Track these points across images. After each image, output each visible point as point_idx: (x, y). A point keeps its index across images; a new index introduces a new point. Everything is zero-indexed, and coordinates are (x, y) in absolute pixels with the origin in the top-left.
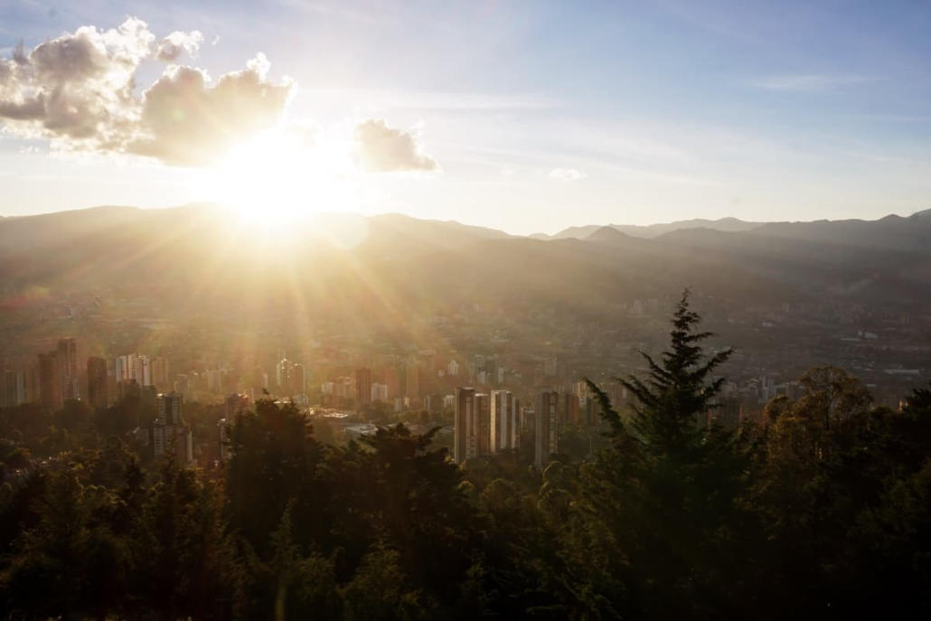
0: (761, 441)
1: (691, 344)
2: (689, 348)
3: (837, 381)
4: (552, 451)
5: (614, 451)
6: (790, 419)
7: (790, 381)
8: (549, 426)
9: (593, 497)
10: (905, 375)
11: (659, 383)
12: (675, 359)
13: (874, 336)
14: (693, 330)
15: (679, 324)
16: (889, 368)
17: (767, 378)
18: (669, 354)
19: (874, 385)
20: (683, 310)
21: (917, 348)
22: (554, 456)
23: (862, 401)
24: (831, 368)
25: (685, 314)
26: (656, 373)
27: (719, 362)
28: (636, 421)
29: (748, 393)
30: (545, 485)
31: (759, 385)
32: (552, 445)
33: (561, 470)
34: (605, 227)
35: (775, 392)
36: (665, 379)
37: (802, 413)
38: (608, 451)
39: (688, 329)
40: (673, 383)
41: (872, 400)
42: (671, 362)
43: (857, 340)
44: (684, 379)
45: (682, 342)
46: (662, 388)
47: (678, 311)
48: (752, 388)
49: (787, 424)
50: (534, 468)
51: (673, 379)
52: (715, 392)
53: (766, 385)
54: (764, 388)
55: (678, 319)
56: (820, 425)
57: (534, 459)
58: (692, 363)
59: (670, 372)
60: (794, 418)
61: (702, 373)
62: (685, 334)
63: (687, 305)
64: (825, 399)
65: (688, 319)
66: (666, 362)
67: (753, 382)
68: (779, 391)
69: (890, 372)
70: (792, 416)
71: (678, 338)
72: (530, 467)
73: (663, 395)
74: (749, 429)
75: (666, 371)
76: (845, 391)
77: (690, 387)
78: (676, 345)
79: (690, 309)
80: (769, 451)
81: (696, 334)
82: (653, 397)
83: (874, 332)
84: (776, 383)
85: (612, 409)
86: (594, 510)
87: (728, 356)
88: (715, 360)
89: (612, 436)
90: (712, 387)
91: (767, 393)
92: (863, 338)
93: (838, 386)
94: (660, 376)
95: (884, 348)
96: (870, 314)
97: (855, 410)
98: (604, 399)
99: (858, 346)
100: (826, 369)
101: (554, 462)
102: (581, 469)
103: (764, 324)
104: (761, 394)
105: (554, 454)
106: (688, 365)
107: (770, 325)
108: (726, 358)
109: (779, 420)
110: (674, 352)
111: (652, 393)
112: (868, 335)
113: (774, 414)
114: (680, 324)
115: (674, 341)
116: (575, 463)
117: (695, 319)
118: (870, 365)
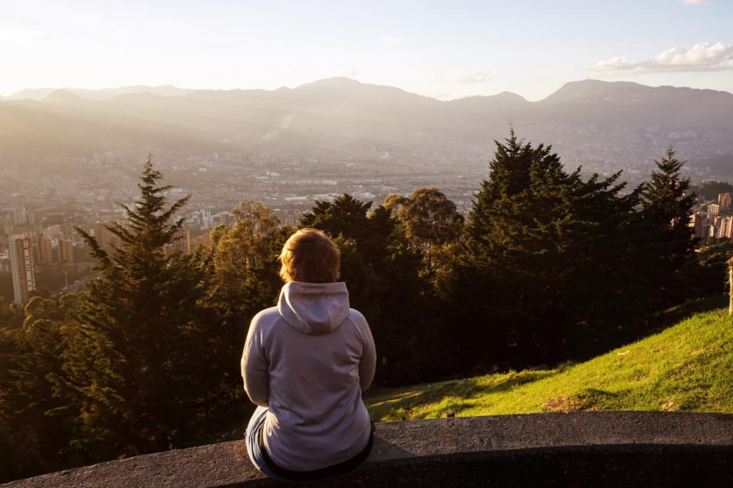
0: (210, 259)
1: (157, 195)
2: (156, 198)
3: (257, 211)
4: (30, 289)
5: (105, 280)
6: (227, 241)
7: (222, 211)
8: (25, 268)
9: (91, 318)
10: (297, 200)
11: (136, 226)
12: (146, 207)
13: (277, 175)
14: (157, 184)
15: (146, 180)
16: (288, 197)
17: (206, 210)
18: (141, 203)
19: (279, 210)
20: (149, 170)
21: (304, 182)
22: (33, 293)
23: (273, 223)
24: (252, 202)
25: (151, 173)
26: (133, 219)
27: (179, 206)
28: (115, 255)
29: (193, 223)
30: (28, 318)
31: (201, 216)
32: (29, 283)
33: (42, 303)
34: (60, 90)
35: (212, 220)
36: (140, 222)
37: (236, 235)
38: (100, 281)
39: (154, 183)
40: (147, 224)
41: (279, 222)
42: (143, 209)
43: (266, 178)
44: (155, 221)
45: (150, 194)
46: (138, 229)
47: (145, 170)
48: (195, 219)
49: (226, 245)
50: (15, 306)
51: (146, 222)
52: (178, 229)
53: (206, 216)
54: (204, 218)
55: (145, 177)
56: (248, 243)
57: (13, 298)
58: (159, 209)
59: (143, 217)
60: (230, 240)
61: (167, 215)
62: (151, 187)
63: (151, 165)
64: (249, 224)
65: (154, 176)
66: (139, 209)
67: (195, 214)
68: (216, 220)
69: (288, 199)
70: (229, 238)
71: (146, 191)
72: (11, 305)
73: (139, 235)
74: (200, 251)
75: (140, 216)
76: (262, 218)
77: (158, 226)
78: (146, 196)
79: (155, 169)
80: (215, 265)
81: (160, 188)
82: (132, 237)
83: (277, 172)
84: (212, 214)
85: (101, 249)
86: (92, 327)
87: (185, 202)
88: (176, 205)
89: (102, 269)
90: (176, 225)
91: (206, 222)
92: (270, 176)
93: (257, 215)
94: (136, 220)
95: (284, 183)
96: (273, 159)
97: (270, 230)
98: (92, 242)
99: (267, 182)
100: (249, 203)
101: (34, 298)
102: (60, 300)
103: (201, 169)
104: (202, 223)
105: (33, 291)
106: (156, 210)
107: (205, 170)
108: (184, 203)
109: (220, 243)
110: (145, 201)
111: (131, 234)
112: (274, 174)
113: (217, 238)
114: (148, 180)
115: (144, 193)
116: (54, 296)
117: (159, 176)
118: (275, 195)
